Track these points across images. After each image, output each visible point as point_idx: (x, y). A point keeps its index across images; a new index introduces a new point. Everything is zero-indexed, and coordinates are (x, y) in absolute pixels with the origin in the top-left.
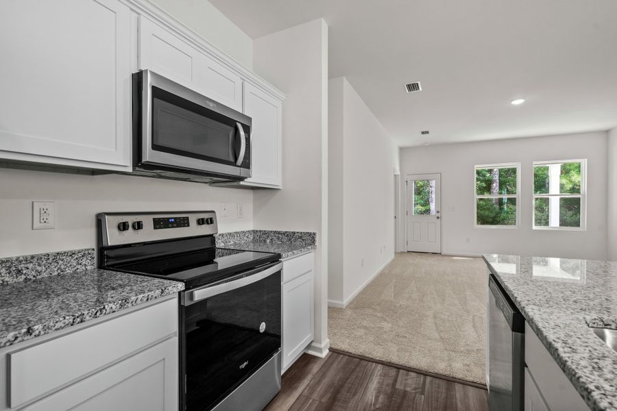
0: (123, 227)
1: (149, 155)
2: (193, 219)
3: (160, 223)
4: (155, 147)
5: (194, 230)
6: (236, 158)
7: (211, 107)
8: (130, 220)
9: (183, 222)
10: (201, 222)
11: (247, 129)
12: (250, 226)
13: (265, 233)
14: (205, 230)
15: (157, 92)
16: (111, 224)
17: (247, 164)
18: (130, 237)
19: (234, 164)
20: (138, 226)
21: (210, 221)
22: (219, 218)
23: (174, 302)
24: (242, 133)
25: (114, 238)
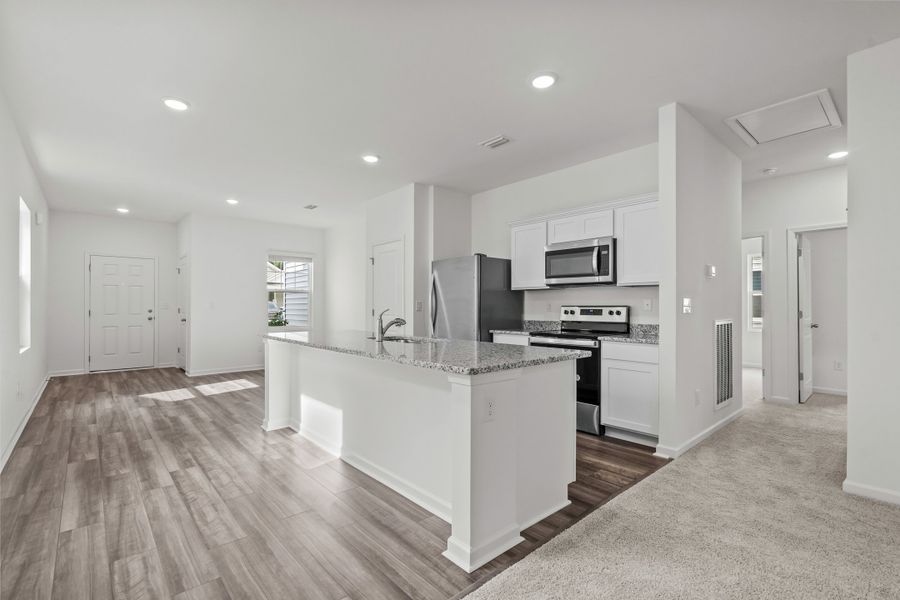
2: (606, 311)
3: (583, 312)
5: (600, 318)
8: (569, 309)
9: (599, 312)
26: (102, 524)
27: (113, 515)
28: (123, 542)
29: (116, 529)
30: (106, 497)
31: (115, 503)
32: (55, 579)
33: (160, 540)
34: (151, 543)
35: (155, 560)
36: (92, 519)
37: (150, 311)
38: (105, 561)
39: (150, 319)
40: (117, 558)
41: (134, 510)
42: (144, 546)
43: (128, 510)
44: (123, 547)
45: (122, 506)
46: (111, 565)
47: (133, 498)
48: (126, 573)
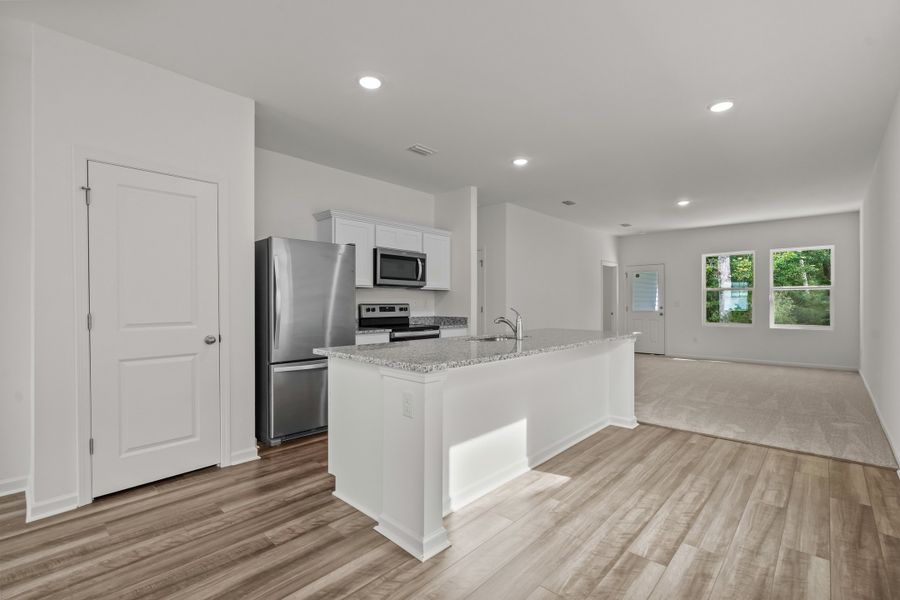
0: (368, 310)
1: (379, 281)
2: (397, 308)
3: (383, 309)
4: (382, 278)
5: (397, 314)
6: (417, 276)
7: (404, 254)
8: (371, 307)
9: (392, 309)
10: (401, 309)
11: (423, 261)
12: (433, 314)
13: (440, 318)
14: (403, 314)
15: (382, 256)
16: (364, 308)
17: (423, 279)
18: (371, 315)
19: (416, 280)
20: (374, 310)
21: (406, 309)
22: (411, 307)
23: (388, 336)
24: (420, 263)
25: (365, 315)
26: (783, 543)
27: (769, 547)
28: (770, 517)
29: (772, 531)
30: (769, 581)
31: (762, 563)
32: (829, 521)
33: (743, 502)
34: (750, 504)
35: (755, 493)
36: (793, 557)
38: (789, 511)
40: (780, 509)
41: (746, 540)
42: (757, 505)
43: (753, 542)
44: (772, 513)
45: (756, 552)
46: (786, 508)
47: (739, 556)
48: (778, 497)
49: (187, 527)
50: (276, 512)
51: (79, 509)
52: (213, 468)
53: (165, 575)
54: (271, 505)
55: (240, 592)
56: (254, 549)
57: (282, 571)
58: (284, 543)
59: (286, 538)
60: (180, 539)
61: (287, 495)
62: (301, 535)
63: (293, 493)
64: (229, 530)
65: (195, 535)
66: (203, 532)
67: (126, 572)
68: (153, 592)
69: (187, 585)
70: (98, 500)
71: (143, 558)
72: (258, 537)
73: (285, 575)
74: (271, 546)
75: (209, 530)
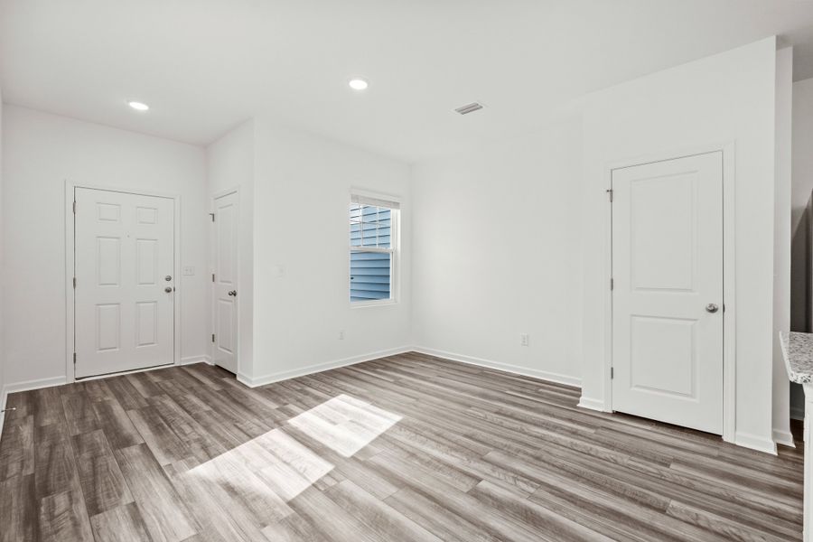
37: (169, 279)
39: (168, 291)
49: (633, 458)
50: (710, 498)
51: (603, 413)
52: (717, 438)
53: (583, 469)
54: (715, 490)
55: (599, 511)
56: (648, 502)
57: (640, 528)
58: (674, 518)
59: (682, 518)
60: (619, 460)
61: (745, 496)
62: (698, 526)
63: (753, 498)
64: (653, 479)
65: (629, 465)
66: (637, 467)
67: (573, 454)
68: (568, 472)
69: (583, 483)
70: (617, 414)
71: (589, 454)
72: (664, 499)
73: (638, 532)
74: (663, 511)
75: (642, 469)
